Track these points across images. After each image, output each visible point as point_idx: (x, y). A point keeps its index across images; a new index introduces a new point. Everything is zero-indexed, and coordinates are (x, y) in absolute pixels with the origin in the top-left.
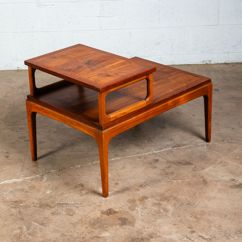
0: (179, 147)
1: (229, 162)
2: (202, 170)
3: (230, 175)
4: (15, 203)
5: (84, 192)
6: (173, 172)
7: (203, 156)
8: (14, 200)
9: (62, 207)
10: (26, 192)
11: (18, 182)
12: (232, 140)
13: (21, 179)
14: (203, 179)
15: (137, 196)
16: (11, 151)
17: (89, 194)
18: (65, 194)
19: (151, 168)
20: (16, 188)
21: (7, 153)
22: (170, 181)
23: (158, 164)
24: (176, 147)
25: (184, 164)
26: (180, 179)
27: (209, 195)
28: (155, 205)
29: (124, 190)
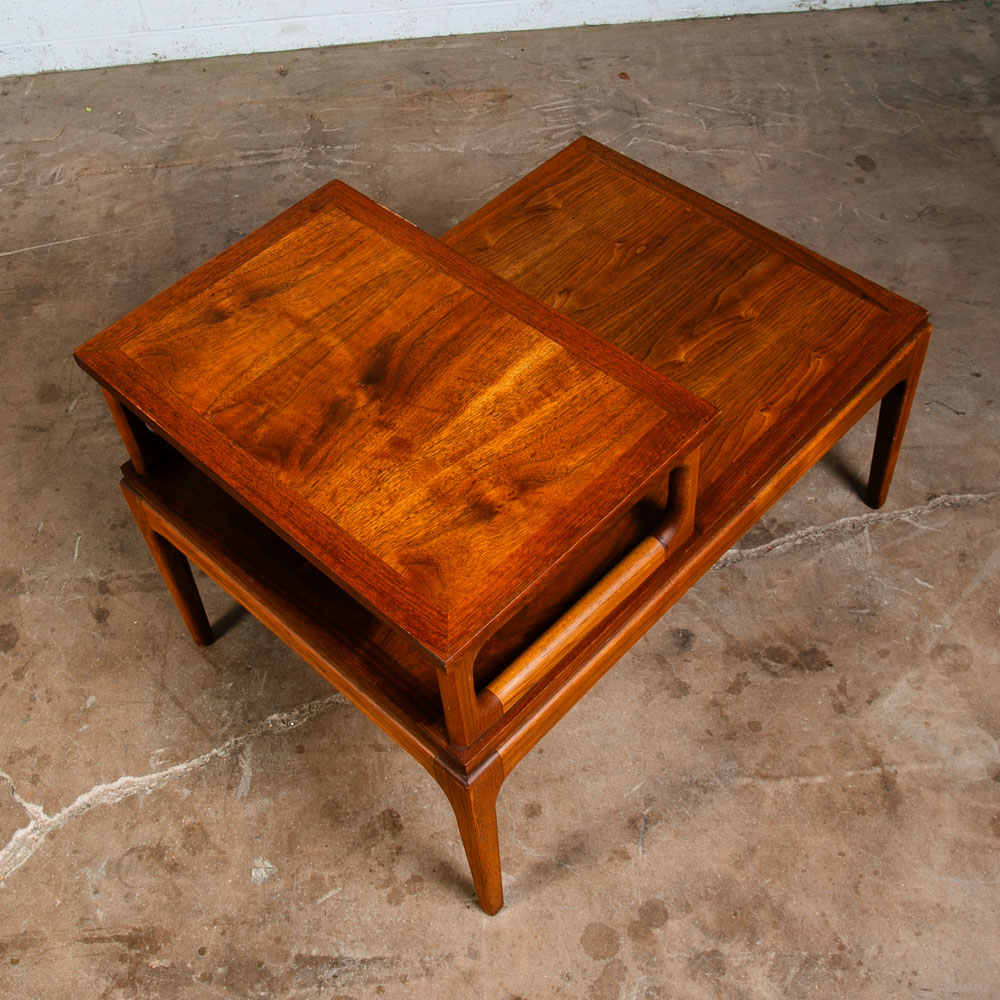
0: (768, 545)
1: (970, 642)
2: (869, 702)
3: (984, 742)
4: (131, 947)
5: (403, 871)
6: (757, 719)
7: (865, 608)
8: (127, 928)
9: (315, 988)
10: (174, 867)
11: (142, 798)
12: (964, 490)
13: (154, 776)
14: (878, 770)
15: (619, 904)
16: (119, 578)
17: (426, 884)
18: (328, 891)
19: (665, 694)
20: (133, 843)
21: (103, 588)
22: (746, 787)
23: (691, 666)
24: (756, 544)
25: (795, 665)
26: (788, 777)
27: (916, 890)
28: (699, 967)
29: (568, 861)
